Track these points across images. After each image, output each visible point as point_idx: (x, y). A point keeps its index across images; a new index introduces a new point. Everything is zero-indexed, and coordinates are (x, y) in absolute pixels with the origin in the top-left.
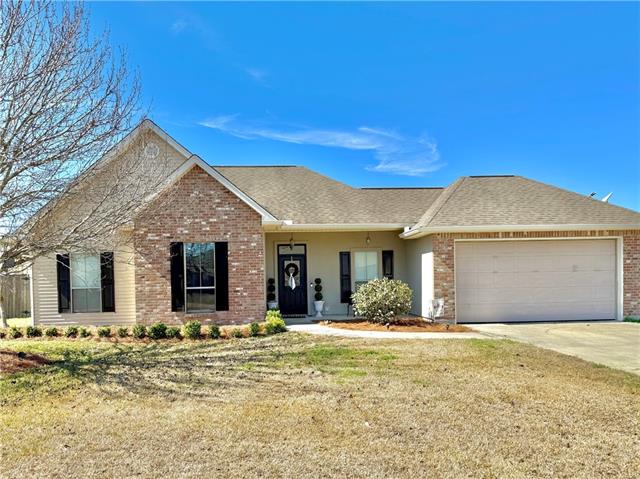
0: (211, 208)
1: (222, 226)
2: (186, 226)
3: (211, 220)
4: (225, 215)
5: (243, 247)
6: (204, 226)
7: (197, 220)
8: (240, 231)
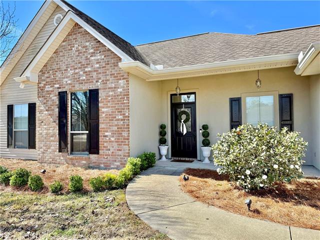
0: (87, 59)
1: (94, 74)
2: (69, 77)
3: (86, 69)
4: (97, 63)
5: (111, 93)
6: (82, 76)
7: (77, 71)
8: (108, 77)
